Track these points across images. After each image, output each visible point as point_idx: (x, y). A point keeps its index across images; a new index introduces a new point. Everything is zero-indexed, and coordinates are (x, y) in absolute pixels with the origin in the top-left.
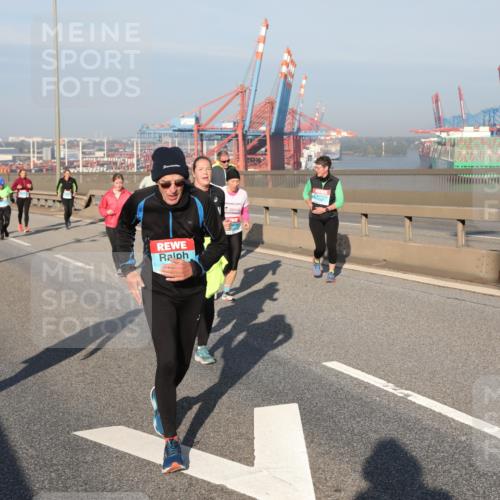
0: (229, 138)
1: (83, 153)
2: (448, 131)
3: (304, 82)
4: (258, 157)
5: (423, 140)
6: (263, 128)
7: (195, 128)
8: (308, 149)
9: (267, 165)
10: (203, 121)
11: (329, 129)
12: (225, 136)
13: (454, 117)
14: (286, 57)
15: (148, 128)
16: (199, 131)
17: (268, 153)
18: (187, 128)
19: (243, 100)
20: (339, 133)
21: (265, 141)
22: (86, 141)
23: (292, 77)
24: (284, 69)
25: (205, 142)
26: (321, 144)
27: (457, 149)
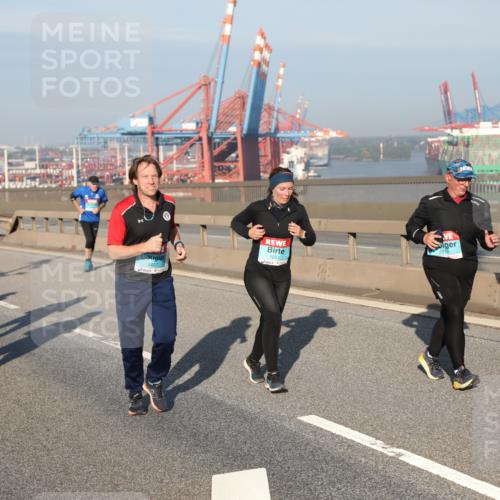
0: (192, 141)
1: (10, 164)
2: (460, 128)
3: (282, 71)
4: (227, 164)
5: (430, 140)
6: (233, 129)
7: (148, 131)
8: (288, 153)
9: (238, 174)
10: (158, 122)
11: (314, 128)
12: (185, 139)
13: (467, 111)
14: (260, 41)
15: (89, 131)
16: (153, 133)
17: (240, 159)
18: (139, 130)
19: (207, 94)
20: (326, 132)
21: (236, 144)
22: (13, 149)
23: (267, 64)
24: (257, 56)
25: (161, 147)
26: (305, 147)
27: (471, 150)
